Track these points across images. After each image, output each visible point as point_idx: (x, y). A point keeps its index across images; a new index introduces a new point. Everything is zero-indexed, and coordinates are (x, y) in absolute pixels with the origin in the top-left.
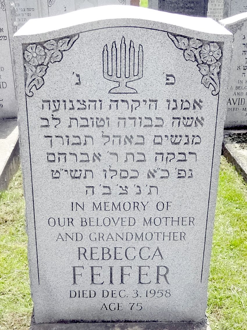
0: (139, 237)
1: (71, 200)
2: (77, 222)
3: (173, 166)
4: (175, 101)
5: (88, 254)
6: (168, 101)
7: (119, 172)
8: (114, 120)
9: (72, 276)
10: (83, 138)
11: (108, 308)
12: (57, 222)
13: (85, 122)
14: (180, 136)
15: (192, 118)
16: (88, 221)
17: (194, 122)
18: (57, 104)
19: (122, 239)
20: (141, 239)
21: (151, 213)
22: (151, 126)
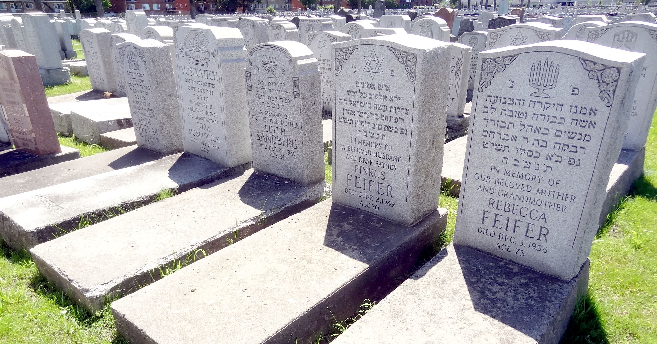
0: (532, 202)
1: (492, 164)
2: (493, 180)
3: (566, 155)
4: (576, 107)
5: (495, 204)
6: (571, 106)
7: (527, 151)
8: (530, 114)
9: (482, 217)
10: (507, 124)
11: (501, 248)
12: (480, 177)
13: (510, 113)
14: (576, 133)
15: (587, 121)
16: (500, 181)
17: (588, 124)
18: (495, 99)
19: (520, 200)
20: (533, 203)
21: (544, 185)
22: (555, 123)
